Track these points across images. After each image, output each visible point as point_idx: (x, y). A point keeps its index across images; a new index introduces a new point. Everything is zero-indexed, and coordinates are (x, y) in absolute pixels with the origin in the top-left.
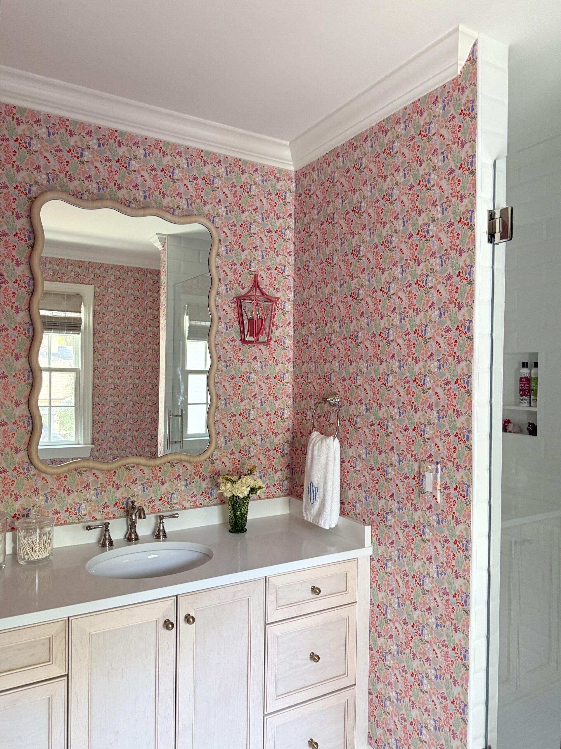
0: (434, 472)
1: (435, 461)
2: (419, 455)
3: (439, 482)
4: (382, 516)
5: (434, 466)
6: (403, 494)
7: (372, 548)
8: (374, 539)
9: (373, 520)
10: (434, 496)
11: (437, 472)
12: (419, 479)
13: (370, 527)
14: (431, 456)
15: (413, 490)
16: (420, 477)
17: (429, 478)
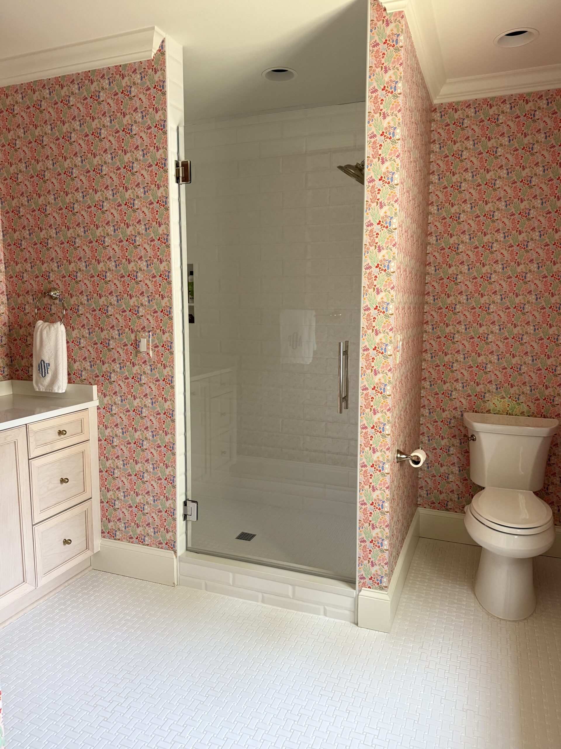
0: (147, 338)
1: (147, 330)
2: (135, 328)
3: (151, 344)
4: (107, 376)
5: (147, 334)
6: (123, 356)
7: (98, 401)
8: (100, 394)
9: (98, 381)
10: (148, 354)
11: (149, 337)
12: (136, 344)
13: (96, 386)
14: (144, 327)
15: (131, 353)
16: (136, 343)
17: (143, 343)
